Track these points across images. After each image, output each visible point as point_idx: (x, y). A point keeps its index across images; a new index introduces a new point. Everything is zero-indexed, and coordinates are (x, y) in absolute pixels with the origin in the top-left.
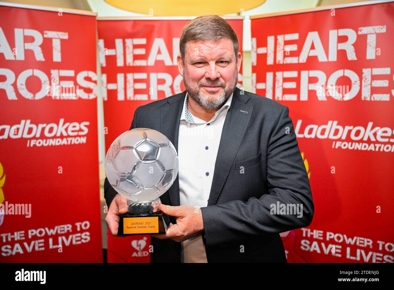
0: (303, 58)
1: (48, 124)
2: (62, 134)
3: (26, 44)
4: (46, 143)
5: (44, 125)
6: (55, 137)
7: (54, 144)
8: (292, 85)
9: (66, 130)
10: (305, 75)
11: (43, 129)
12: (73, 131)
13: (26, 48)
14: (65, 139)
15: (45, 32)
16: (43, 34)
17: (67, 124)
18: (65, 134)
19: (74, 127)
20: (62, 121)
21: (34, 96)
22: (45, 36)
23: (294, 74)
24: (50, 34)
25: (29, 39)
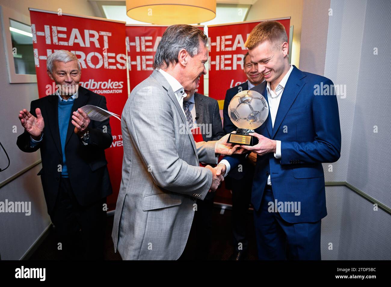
0: (234, 48)
1: (103, 82)
2: (110, 87)
3: (90, 38)
4: (102, 92)
5: (101, 82)
6: (106, 89)
7: (106, 93)
8: (229, 62)
9: (112, 85)
10: (235, 57)
11: (101, 84)
12: (115, 86)
13: (91, 40)
14: (111, 91)
15: (100, 32)
16: (99, 33)
17: (112, 82)
18: (111, 88)
19: (116, 84)
20: (110, 80)
21: (95, 67)
22: (100, 34)
23: (230, 56)
24: (102, 33)
25: (92, 36)
